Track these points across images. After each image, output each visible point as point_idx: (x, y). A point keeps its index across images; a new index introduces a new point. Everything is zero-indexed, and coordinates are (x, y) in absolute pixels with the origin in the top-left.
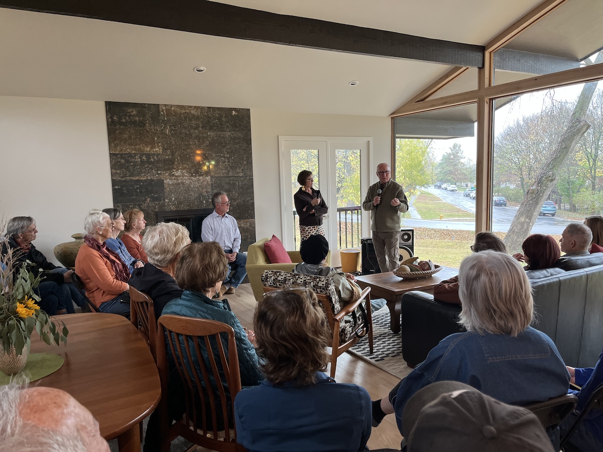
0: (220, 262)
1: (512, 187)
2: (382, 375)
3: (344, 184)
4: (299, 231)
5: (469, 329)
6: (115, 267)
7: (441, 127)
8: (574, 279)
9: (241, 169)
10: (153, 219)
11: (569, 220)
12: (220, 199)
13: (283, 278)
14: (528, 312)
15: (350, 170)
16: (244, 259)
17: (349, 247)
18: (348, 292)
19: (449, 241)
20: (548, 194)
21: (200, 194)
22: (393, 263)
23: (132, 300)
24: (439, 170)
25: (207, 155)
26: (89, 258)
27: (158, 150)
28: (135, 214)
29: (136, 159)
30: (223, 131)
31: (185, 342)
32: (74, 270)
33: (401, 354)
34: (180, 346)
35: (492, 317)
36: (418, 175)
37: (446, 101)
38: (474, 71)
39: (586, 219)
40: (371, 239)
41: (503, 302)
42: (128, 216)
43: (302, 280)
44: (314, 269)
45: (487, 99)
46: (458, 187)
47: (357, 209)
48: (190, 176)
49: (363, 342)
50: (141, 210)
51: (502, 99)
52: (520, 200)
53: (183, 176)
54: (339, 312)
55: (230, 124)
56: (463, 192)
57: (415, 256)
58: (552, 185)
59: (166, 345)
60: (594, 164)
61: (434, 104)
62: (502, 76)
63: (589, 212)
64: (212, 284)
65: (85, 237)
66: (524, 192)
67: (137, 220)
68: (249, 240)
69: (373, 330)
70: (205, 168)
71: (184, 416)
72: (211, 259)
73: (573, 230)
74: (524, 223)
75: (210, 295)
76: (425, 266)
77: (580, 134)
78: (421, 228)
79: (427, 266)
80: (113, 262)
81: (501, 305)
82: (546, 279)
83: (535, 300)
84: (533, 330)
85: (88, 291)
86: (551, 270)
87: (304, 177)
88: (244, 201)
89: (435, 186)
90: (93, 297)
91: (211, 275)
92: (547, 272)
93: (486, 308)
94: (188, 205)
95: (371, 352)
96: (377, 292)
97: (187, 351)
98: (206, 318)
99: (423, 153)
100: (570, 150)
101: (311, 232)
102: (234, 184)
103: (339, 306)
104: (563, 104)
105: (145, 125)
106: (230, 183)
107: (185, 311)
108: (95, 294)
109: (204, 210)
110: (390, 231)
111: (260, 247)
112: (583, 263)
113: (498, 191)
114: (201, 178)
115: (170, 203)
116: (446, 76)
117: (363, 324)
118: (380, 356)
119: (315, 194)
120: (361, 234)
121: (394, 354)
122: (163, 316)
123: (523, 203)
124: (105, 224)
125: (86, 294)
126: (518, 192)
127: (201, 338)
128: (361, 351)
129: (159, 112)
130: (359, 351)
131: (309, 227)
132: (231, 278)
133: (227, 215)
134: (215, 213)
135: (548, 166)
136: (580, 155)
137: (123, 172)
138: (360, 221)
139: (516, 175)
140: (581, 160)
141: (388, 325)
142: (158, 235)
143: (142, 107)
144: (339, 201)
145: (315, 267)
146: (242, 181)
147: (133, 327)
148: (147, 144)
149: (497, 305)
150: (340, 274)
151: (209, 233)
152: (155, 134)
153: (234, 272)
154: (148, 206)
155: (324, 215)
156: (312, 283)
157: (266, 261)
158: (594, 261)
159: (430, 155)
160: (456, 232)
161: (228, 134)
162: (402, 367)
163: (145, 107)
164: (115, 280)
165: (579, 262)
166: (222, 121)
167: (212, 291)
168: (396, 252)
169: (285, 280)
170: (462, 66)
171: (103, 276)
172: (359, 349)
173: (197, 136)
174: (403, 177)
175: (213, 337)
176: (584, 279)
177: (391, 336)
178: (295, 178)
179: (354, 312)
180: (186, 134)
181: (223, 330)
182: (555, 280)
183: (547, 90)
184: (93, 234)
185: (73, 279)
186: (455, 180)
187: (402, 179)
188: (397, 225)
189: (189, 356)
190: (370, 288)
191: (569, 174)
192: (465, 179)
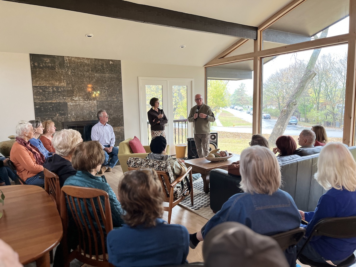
0: (99, 153)
1: (274, 108)
2: (198, 218)
3: (178, 106)
4: (151, 134)
5: (245, 191)
6: (36, 156)
7: (233, 73)
8: (305, 161)
9: (115, 96)
10: (60, 126)
11: (304, 127)
12: (102, 115)
13: (140, 162)
14: (278, 181)
15: (181, 97)
16: (117, 151)
17: (181, 143)
18: (178, 170)
19: (238, 139)
20: (293, 112)
21: (90, 111)
22: (206, 152)
23: (46, 177)
24: (233, 98)
25: (94, 88)
26: (19, 151)
27: (63, 84)
28: (49, 123)
29: (49, 89)
30: (104, 73)
31: (78, 202)
32: (9, 158)
33: (210, 205)
34: (75, 205)
35: (258, 184)
36: (221, 101)
37: (236, 58)
38: (251, 41)
39: (312, 127)
40: (192, 139)
41: (264, 176)
42: (44, 125)
43: (152, 163)
44: (159, 156)
45: (259, 58)
46: (243, 108)
47: (185, 121)
48: (84, 101)
49: (188, 199)
50: (53, 121)
51: (267, 58)
52: (278, 115)
53: (80, 100)
54: (173, 182)
55: (108, 69)
56: (246, 111)
57: (218, 148)
58: (295, 107)
59: (66, 204)
60: (318, 96)
61: (230, 59)
62: (267, 45)
63: (315, 123)
64: (95, 166)
65: (17, 138)
66: (280, 111)
67: (50, 127)
68: (120, 139)
69: (193, 192)
70: (94, 95)
71: (78, 246)
72: (94, 152)
73: (305, 133)
74: (280, 129)
75: (93, 173)
76: (223, 154)
77: (311, 78)
78: (222, 132)
79: (225, 154)
80: (34, 153)
81: (263, 177)
82: (290, 161)
83: (282, 174)
84: (281, 191)
85: (19, 171)
86: (293, 156)
87: (154, 102)
88: (117, 116)
89: (231, 107)
90: (22, 175)
91: (94, 162)
92: (291, 157)
93: (255, 179)
94: (83, 118)
95: (192, 205)
96: (195, 170)
97: (80, 207)
98: (91, 187)
99: (224, 88)
100: (305, 87)
101: (158, 134)
102: (111, 105)
103: (173, 178)
104: (302, 61)
105: (55, 69)
106: (108, 105)
107: (78, 183)
108: (23, 173)
109: (92, 121)
110: (204, 134)
111: (126, 143)
112: (310, 152)
113: (266, 111)
114: (91, 101)
115: (72, 117)
116: (236, 44)
117: (187, 189)
118: (197, 207)
119: (160, 112)
120: (188, 135)
121: (205, 206)
122: (64, 186)
123: (279, 118)
124: (30, 130)
125: (17, 173)
126: (277, 111)
127: (88, 199)
128: (186, 204)
129: (64, 61)
130: (185, 204)
131: (156, 131)
132: (109, 162)
133: (107, 124)
134: (99, 123)
135: (293, 97)
136: (311, 90)
137: (41, 98)
138: (187, 128)
139: (276, 101)
140: (311, 93)
141: (202, 188)
142: (62, 137)
143: (54, 58)
144: (175, 116)
145: (159, 155)
146: (116, 104)
147: (46, 193)
148: (56, 81)
149: (261, 177)
150: (174, 159)
151: (96, 135)
152: (62, 74)
153: (111, 158)
154: (57, 118)
155: (165, 124)
156: (157, 165)
157: (130, 152)
158: (316, 151)
159: (228, 89)
160: (242, 134)
161: (107, 75)
162: (210, 213)
163: (55, 58)
164: (36, 164)
165: (308, 152)
166: (104, 67)
167: (95, 171)
168: (207, 146)
169: (141, 163)
170: (245, 38)
171: (27, 162)
172: (185, 203)
173: (88, 76)
174: (212, 102)
175: (95, 199)
176: (311, 161)
177: (204, 195)
178: (148, 102)
179: (182, 182)
180: (81, 75)
181: (102, 194)
182: (295, 162)
183: (293, 53)
184: (22, 136)
185: (9, 164)
186: (242, 104)
187: (211, 103)
188: (208, 130)
189: (81, 210)
190: (192, 168)
191: (305, 101)
192: (247, 103)
